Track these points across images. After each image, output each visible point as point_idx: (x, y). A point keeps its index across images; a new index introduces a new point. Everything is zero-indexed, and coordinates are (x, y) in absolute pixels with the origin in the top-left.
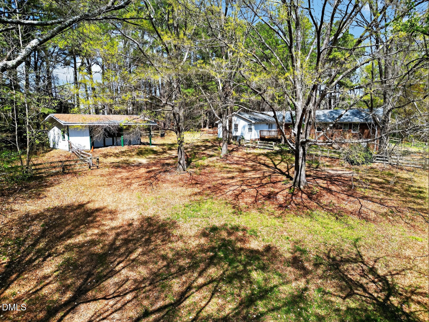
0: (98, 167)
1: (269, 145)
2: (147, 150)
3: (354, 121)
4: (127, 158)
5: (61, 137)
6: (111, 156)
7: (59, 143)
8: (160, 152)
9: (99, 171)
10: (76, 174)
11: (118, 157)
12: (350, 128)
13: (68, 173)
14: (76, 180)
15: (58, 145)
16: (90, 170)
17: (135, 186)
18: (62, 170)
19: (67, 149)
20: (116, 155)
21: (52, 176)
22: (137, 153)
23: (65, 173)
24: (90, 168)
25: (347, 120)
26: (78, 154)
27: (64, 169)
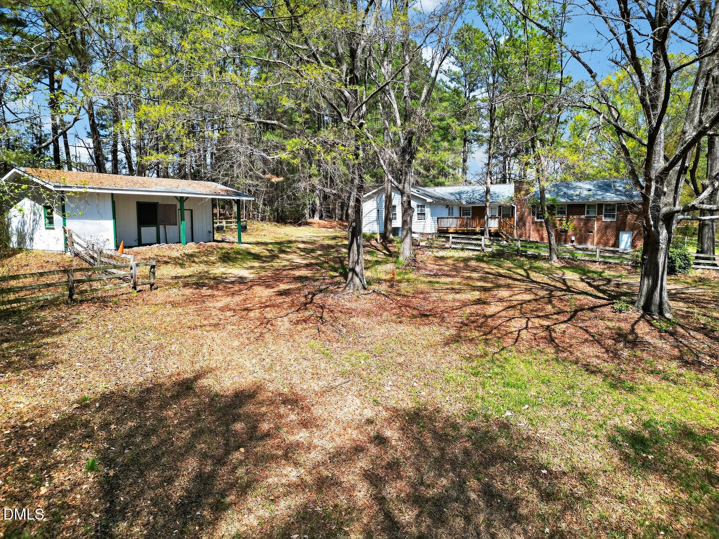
0: (152, 285)
1: (475, 242)
2: (238, 253)
3: (608, 199)
4: (203, 268)
5: (43, 221)
6: (166, 263)
7: (36, 236)
8: (266, 257)
9: (160, 295)
10: (104, 301)
11: (182, 266)
12: (600, 213)
13: (82, 302)
14: (113, 319)
15: (31, 239)
16: (135, 293)
17: (283, 325)
18: (67, 293)
19: (61, 247)
20: (178, 262)
21: (42, 308)
22: (220, 258)
23: (75, 301)
24: (134, 288)
25: (593, 197)
26: (92, 257)
27: (71, 290)
